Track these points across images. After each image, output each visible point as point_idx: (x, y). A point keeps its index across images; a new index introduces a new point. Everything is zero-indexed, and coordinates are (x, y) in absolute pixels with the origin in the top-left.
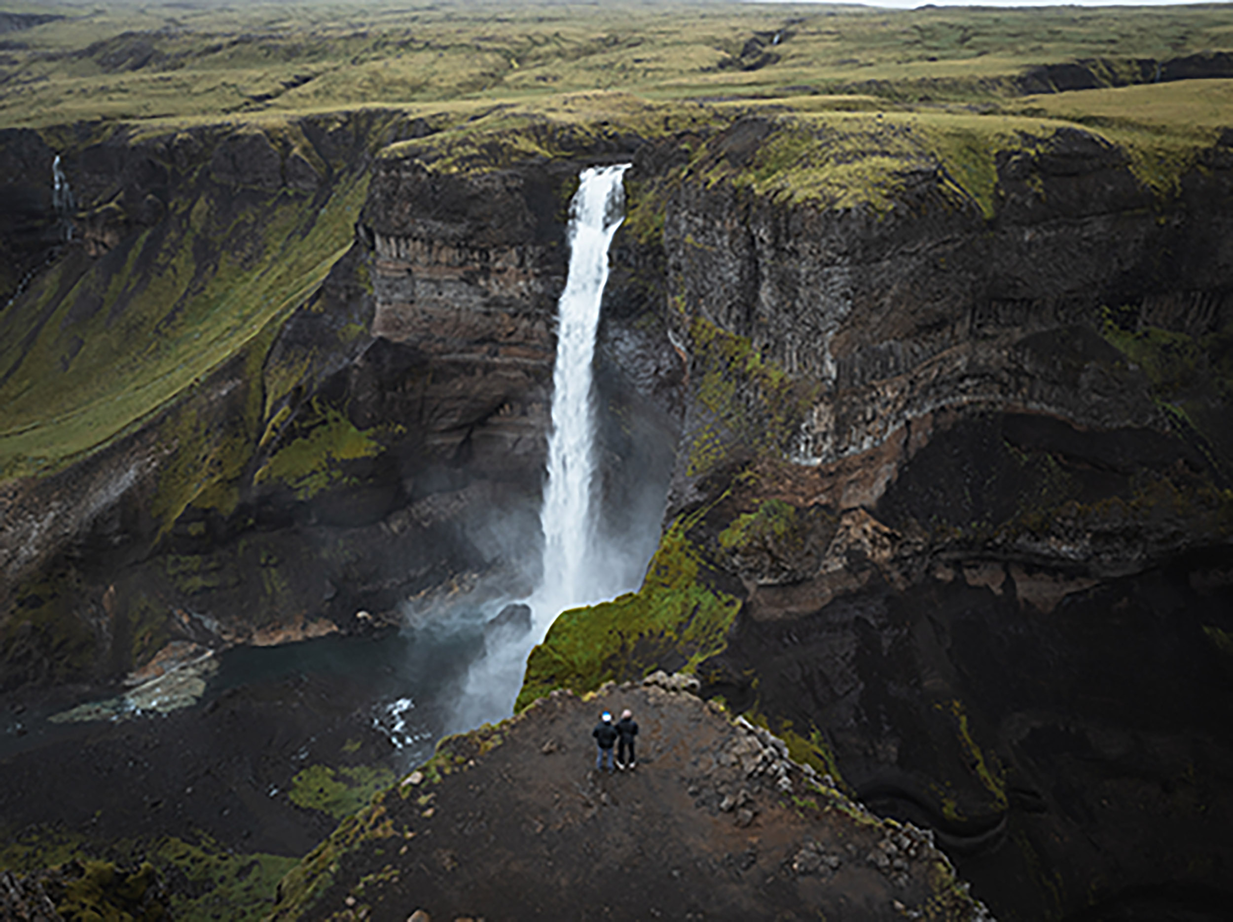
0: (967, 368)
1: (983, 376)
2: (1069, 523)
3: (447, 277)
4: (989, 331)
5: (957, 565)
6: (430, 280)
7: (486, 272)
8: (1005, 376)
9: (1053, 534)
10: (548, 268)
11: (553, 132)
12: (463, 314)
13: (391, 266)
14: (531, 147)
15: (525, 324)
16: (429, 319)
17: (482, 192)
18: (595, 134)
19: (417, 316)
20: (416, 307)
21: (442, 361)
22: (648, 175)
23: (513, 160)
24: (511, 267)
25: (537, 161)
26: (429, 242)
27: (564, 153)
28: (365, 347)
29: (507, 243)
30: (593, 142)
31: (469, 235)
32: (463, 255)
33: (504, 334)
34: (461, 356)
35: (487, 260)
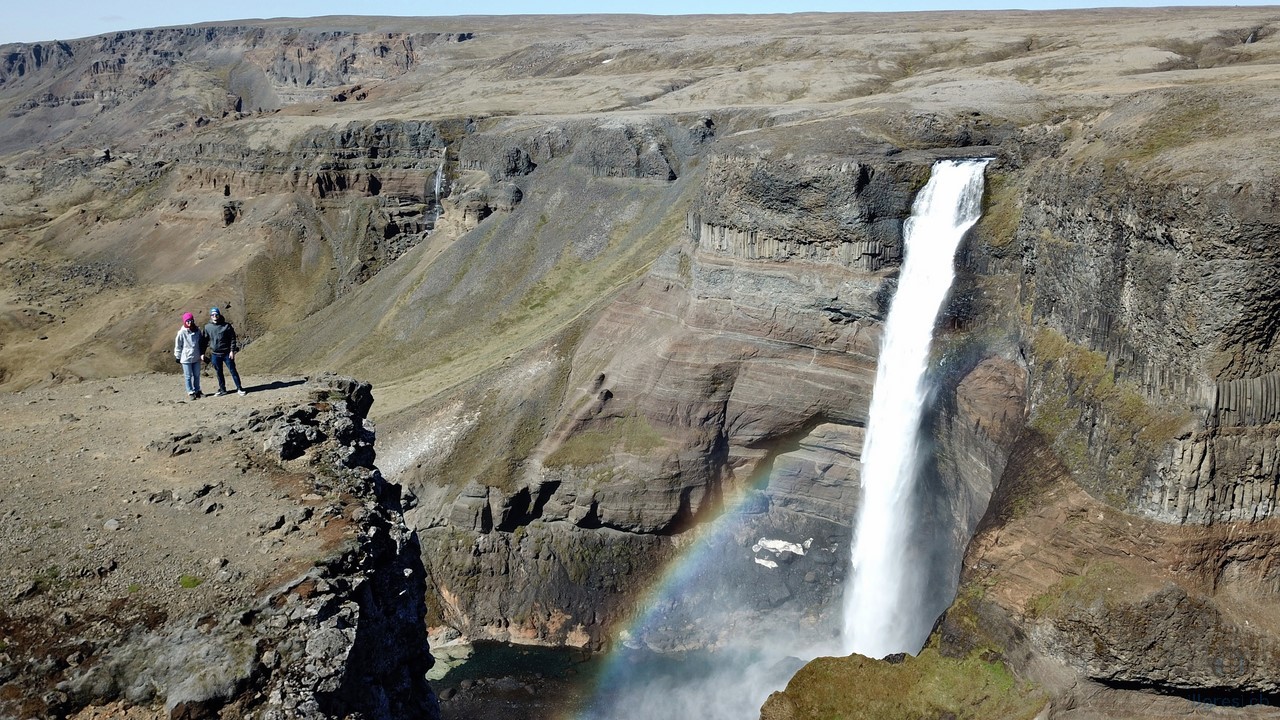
3: (767, 273)
6: (748, 275)
10: (882, 269)
11: (910, 120)
12: (780, 314)
13: (712, 258)
14: (881, 135)
15: (848, 331)
16: (744, 317)
17: (816, 179)
18: (960, 124)
19: (731, 313)
20: (732, 303)
21: (751, 364)
22: (1016, 168)
23: (857, 147)
24: (839, 265)
25: (884, 150)
26: (753, 233)
27: (920, 143)
28: (674, 342)
29: (838, 237)
30: (956, 133)
31: (797, 227)
32: (788, 249)
33: (823, 341)
34: (772, 361)
35: (814, 255)
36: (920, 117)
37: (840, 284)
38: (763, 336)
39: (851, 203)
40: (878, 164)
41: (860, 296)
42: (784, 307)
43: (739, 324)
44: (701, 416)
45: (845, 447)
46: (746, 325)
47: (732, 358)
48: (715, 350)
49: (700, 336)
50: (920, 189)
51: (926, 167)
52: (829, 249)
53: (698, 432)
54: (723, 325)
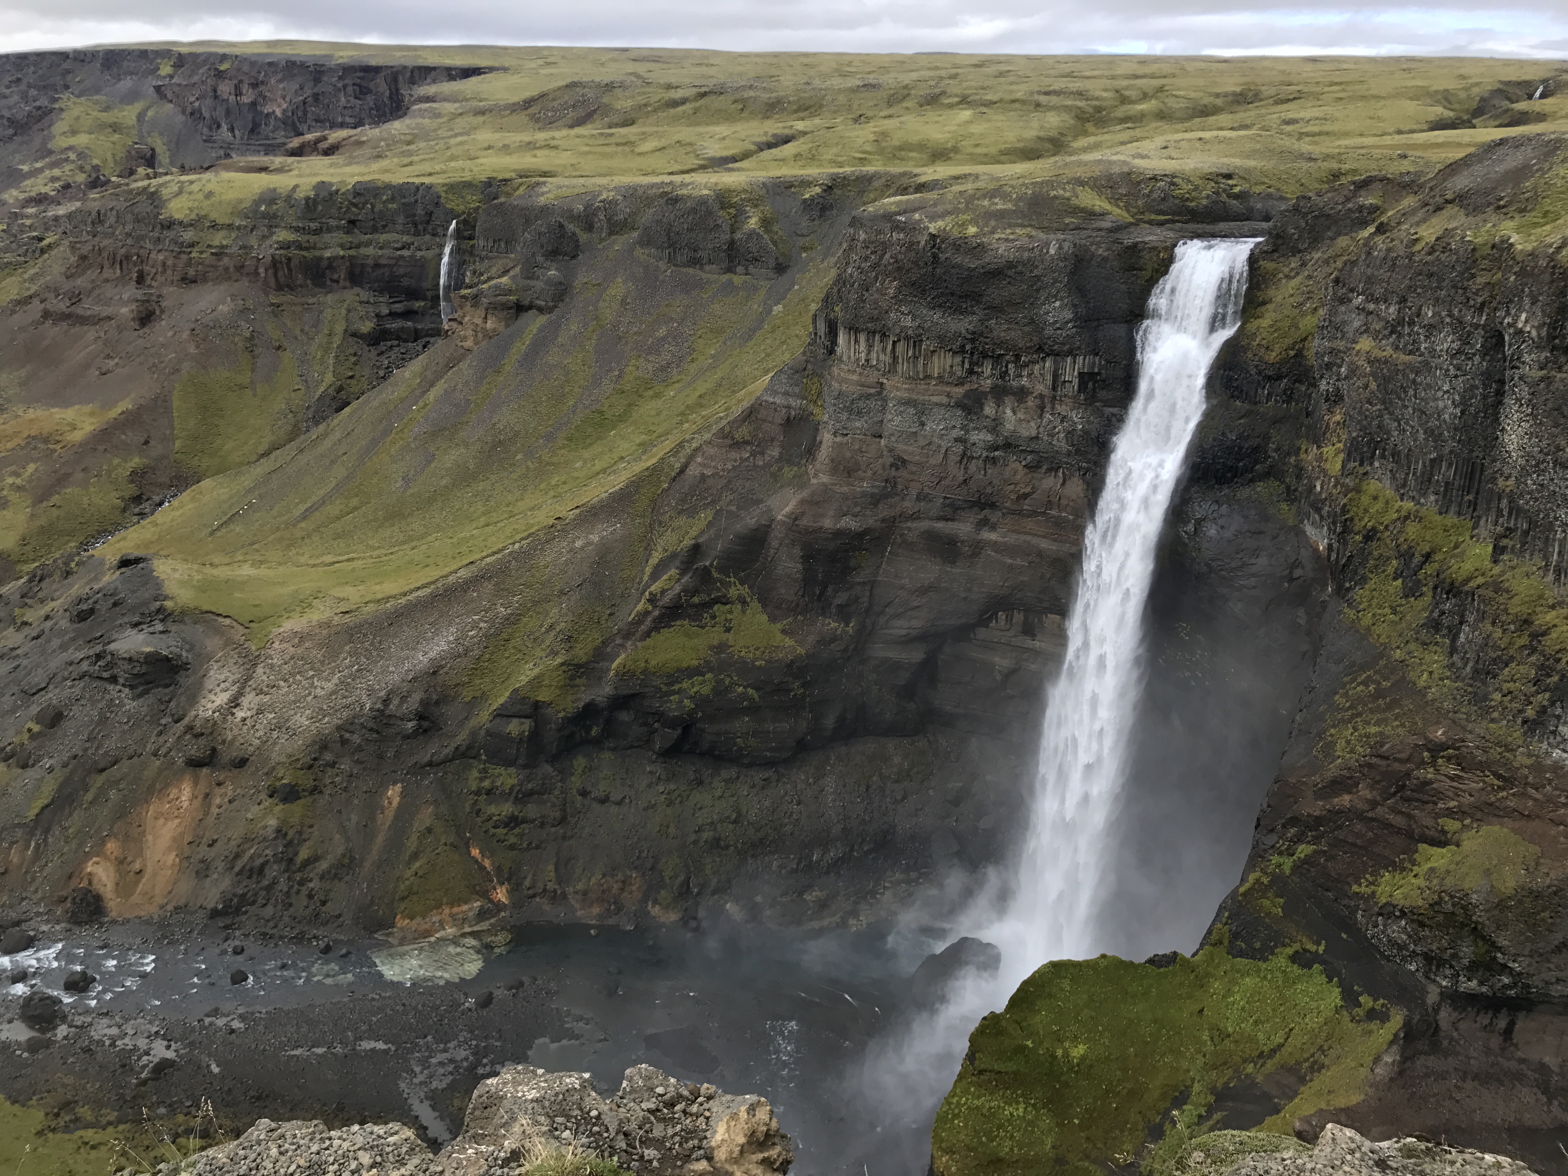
3: (935, 399)
6: (908, 403)
10: (1102, 394)
11: (1139, 183)
12: (953, 458)
13: (855, 377)
14: (1099, 203)
15: (1050, 482)
16: (900, 463)
17: (1011, 265)
18: (1208, 189)
19: (882, 456)
20: (883, 442)
21: (909, 529)
22: (1295, 251)
23: (1067, 220)
24: (1040, 388)
25: (1106, 224)
26: (917, 342)
27: (1153, 217)
28: (799, 497)
29: (1040, 349)
30: (1204, 202)
31: (981, 335)
32: (967, 366)
33: (1014, 497)
34: (940, 525)
35: (1004, 375)
36: (1154, 178)
37: (1041, 417)
38: (927, 490)
39: (1062, 299)
40: (1098, 244)
41: (1070, 433)
42: (959, 448)
43: (893, 472)
44: (838, 601)
45: (1037, 644)
46: (903, 473)
47: (883, 520)
48: (858, 509)
49: (837, 488)
50: (1157, 281)
51: (1166, 249)
52: (1026, 365)
53: (833, 625)
54: (869, 473)
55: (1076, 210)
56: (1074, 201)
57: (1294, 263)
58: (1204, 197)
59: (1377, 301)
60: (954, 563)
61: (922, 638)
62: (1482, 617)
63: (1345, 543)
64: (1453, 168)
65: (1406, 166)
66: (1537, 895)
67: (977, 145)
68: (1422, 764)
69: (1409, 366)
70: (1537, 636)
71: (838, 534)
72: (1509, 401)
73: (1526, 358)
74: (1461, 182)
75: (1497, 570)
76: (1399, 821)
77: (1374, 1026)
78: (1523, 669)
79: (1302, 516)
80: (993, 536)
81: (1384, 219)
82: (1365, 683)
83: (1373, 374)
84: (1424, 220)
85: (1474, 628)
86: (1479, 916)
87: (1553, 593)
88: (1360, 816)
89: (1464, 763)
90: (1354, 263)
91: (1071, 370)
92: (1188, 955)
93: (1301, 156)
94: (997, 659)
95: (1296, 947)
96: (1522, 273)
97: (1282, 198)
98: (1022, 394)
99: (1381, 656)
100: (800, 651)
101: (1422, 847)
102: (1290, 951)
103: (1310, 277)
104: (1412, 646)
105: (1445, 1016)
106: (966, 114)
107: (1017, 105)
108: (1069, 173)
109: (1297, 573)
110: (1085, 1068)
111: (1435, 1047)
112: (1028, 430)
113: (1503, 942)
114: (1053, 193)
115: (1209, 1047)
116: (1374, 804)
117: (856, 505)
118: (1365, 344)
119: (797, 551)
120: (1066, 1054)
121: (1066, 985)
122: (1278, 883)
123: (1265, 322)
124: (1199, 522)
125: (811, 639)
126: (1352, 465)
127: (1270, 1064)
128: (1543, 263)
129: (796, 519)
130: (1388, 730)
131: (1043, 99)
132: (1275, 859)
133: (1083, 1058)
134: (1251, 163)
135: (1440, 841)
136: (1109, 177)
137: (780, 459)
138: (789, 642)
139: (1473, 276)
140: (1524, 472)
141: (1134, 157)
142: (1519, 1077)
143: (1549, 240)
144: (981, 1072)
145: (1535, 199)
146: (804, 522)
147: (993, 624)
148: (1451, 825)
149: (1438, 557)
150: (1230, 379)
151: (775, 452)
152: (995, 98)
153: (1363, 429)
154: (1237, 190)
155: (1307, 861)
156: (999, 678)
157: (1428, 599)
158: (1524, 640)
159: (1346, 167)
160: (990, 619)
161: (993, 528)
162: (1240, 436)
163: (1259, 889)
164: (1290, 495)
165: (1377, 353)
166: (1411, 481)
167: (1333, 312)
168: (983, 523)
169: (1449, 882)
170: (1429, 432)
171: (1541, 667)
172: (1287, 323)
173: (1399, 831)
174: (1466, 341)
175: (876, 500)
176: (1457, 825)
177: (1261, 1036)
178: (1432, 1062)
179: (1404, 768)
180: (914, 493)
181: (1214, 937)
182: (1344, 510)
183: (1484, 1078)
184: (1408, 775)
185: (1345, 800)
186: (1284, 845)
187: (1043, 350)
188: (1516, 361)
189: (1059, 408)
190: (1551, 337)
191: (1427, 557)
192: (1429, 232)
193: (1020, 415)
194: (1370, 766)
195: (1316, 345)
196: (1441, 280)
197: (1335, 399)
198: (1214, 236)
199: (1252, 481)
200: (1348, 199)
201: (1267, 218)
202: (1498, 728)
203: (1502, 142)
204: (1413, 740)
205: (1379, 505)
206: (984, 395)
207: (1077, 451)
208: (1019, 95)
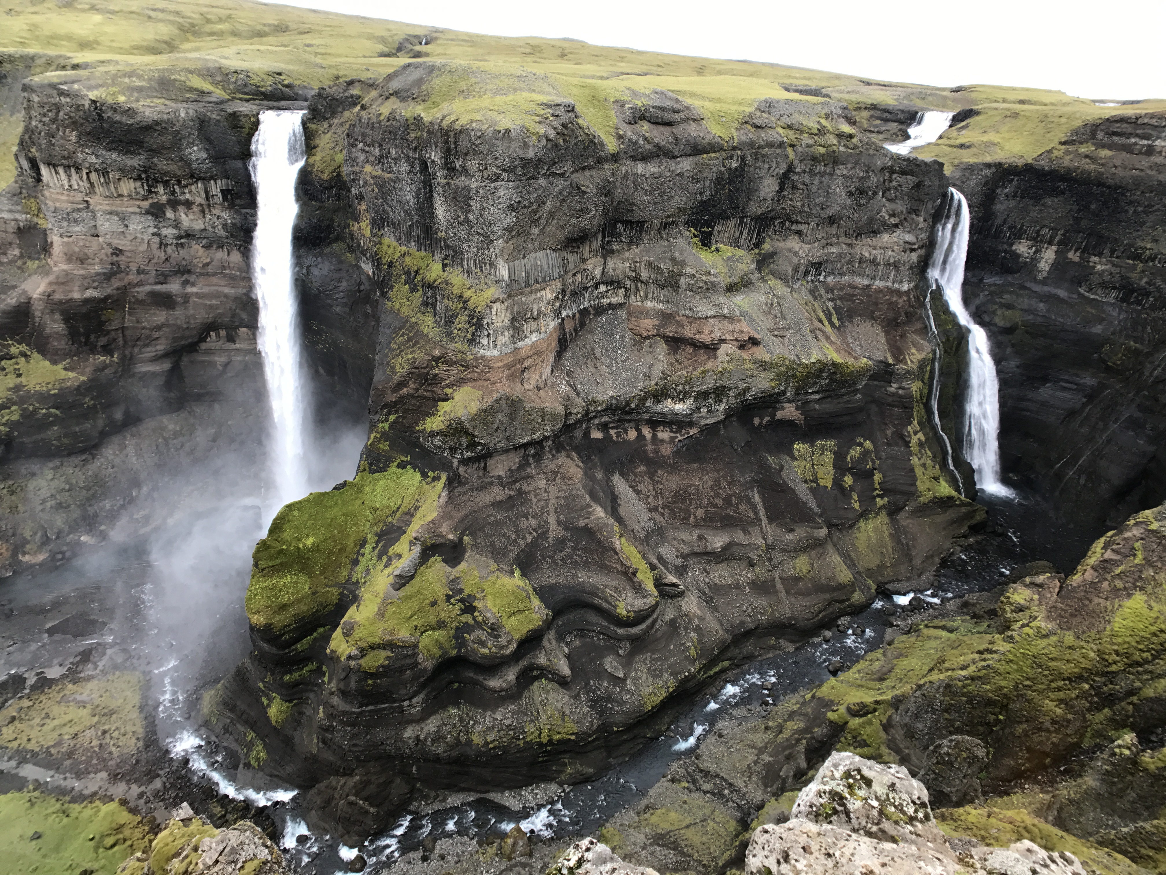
0: (601, 277)
1: (612, 283)
2: (680, 387)
3: (130, 210)
4: (615, 247)
5: (604, 427)
6: (111, 213)
7: (174, 204)
8: (628, 282)
9: (670, 397)
10: (237, 202)
11: (227, 75)
12: (155, 246)
13: (65, 198)
14: (206, 86)
15: (220, 255)
16: (118, 252)
17: (157, 123)
18: (269, 81)
19: (103, 248)
20: (101, 239)
21: (138, 292)
22: (325, 119)
23: (188, 95)
24: (199, 200)
25: (213, 99)
26: (105, 173)
27: (241, 96)
28: (47, 280)
29: (192, 176)
30: (270, 88)
31: (150, 168)
32: (146, 188)
33: (201, 265)
34: (158, 287)
35: (173, 193)
36: (236, 72)
37: (204, 217)
38: (142, 267)
39: (197, 145)
40: (211, 111)
41: (225, 226)
42: (157, 239)
43: (115, 258)
44: (100, 344)
45: (237, 346)
46: (121, 258)
47: (118, 289)
48: (96, 284)
49: (75, 272)
50: (253, 135)
51: (253, 115)
52: (186, 186)
53: (102, 358)
54: (97, 260)
55: (191, 90)
56: (188, 83)
57: (326, 125)
58: (268, 85)
59: (369, 146)
60: (173, 308)
61: (166, 355)
62: (444, 297)
63: (380, 270)
64: (390, 77)
65: (369, 75)
66: (485, 411)
67: (113, 41)
68: (432, 367)
69: (390, 179)
70: (465, 302)
71: (87, 301)
72: (435, 195)
73: (438, 174)
74: (395, 85)
75: (445, 275)
76: (428, 394)
77: (435, 483)
78: (463, 318)
79: (358, 259)
80: (194, 290)
81: (363, 102)
82: (402, 336)
83: (375, 184)
84: (382, 104)
85: (442, 302)
86: (467, 425)
87: (468, 282)
88: (412, 396)
89: (449, 363)
90: (354, 125)
91: (216, 188)
92: (351, 480)
93: (316, 65)
94: (216, 359)
95: (398, 461)
96: (428, 132)
97: (312, 89)
98: (188, 204)
99: (407, 321)
100: (83, 378)
101: (440, 403)
102: (396, 464)
103: (335, 133)
104: (419, 315)
105: (461, 470)
106: (98, 18)
107: (134, 16)
108: (182, 65)
109: (362, 287)
110: (316, 548)
111: (461, 483)
112: (198, 225)
113: (476, 434)
114: (173, 77)
115: (371, 517)
116: (417, 390)
117: (94, 281)
118: (368, 168)
119: (58, 316)
120: (305, 545)
121: (296, 513)
122: (385, 435)
123: (318, 158)
124: (308, 267)
125: (88, 370)
126: (375, 231)
127: (398, 515)
128: (436, 127)
129: (49, 296)
130: (416, 356)
131: (152, 13)
132: (381, 425)
133: (313, 544)
134: (291, 67)
135: (446, 399)
136: (208, 70)
137: (21, 257)
138: (71, 375)
139: (409, 134)
140: (447, 229)
141: (220, 58)
142: (491, 484)
143: (437, 116)
144: (263, 570)
145: (428, 95)
146: (57, 296)
147: (209, 339)
148: (449, 391)
149: (421, 272)
150: (306, 190)
151: (17, 252)
152: (117, 9)
153: (376, 212)
154: (286, 82)
155: (395, 422)
156: (221, 368)
157: (421, 292)
158: (461, 305)
159: (341, 73)
160: (206, 337)
161: (193, 285)
162: (319, 220)
163: (377, 440)
164: (351, 249)
165: (374, 173)
166: (403, 238)
167: (349, 152)
168: (186, 283)
169: (452, 415)
170: (406, 212)
171: (469, 316)
172: (328, 158)
173: (429, 399)
174: (412, 166)
175: (108, 277)
176: (451, 390)
177: (392, 504)
178: (460, 490)
179: (425, 371)
180: (135, 269)
181: (362, 468)
182: (376, 254)
183: (480, 488)
184: (428, 373)
185: (405, 391)
186: (382, 418)
187: (195, 176)
188: (434, 176)
189: (214, 211)
190: (446, 164)
191: (417, 272)
192: (385, 110)
193: (191, 216)
194: (412, 373)
195: (345, 170)
196: (395, 135)
197: (361, 197)
198: (279, 108)
199: (330, 243)
200: (345, 91)
201: (306, 100)
202: (459, 346)
203: (409, 65)
204: (426, 358)
205: (391, 250)
206: (164, 205)
207: (232, 235)
208: (134, 9)
